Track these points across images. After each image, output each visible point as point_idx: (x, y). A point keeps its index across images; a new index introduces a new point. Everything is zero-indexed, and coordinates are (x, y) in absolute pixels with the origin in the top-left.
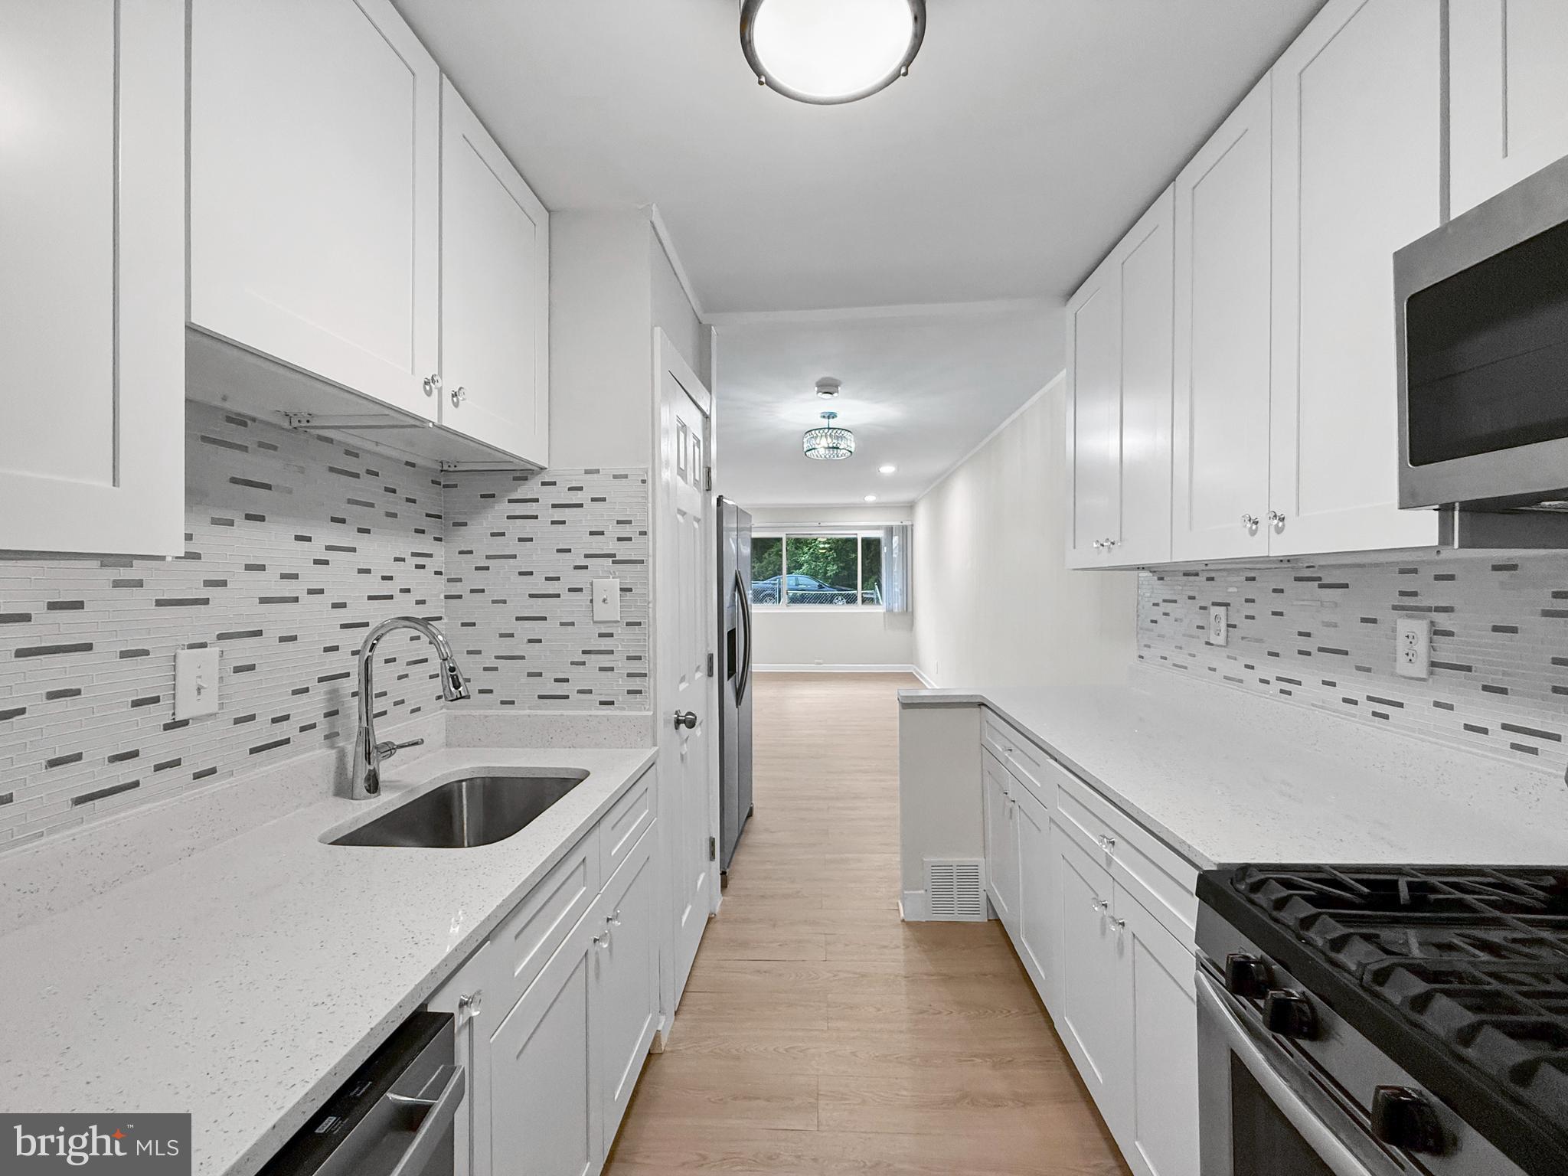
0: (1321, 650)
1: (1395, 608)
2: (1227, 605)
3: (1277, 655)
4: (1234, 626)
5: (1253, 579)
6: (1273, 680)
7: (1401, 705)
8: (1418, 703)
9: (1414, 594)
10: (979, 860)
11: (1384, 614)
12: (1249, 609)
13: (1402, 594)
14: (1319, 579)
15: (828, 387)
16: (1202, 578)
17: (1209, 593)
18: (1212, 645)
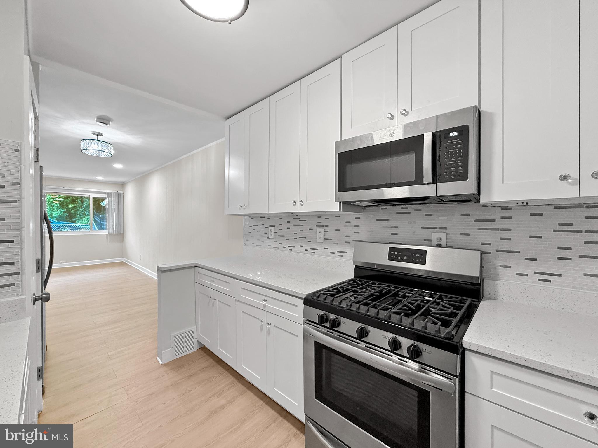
0: (299, 237)
1: (317, 226)
2: (274, 226)
3: (288, 240)
4: (276, 232)
5: (282, 219)
6: (287, 247)
7: (318, 250)
8: (321, 248)
9: (321, 222)
10: (194, 327)
11: (314, 228)
12: (281, 227)
13: (318, 222)
14: (299, 219)
15: (104, 120)
16: (266, 218)
17: (268, 223)
18: (269, 238)
